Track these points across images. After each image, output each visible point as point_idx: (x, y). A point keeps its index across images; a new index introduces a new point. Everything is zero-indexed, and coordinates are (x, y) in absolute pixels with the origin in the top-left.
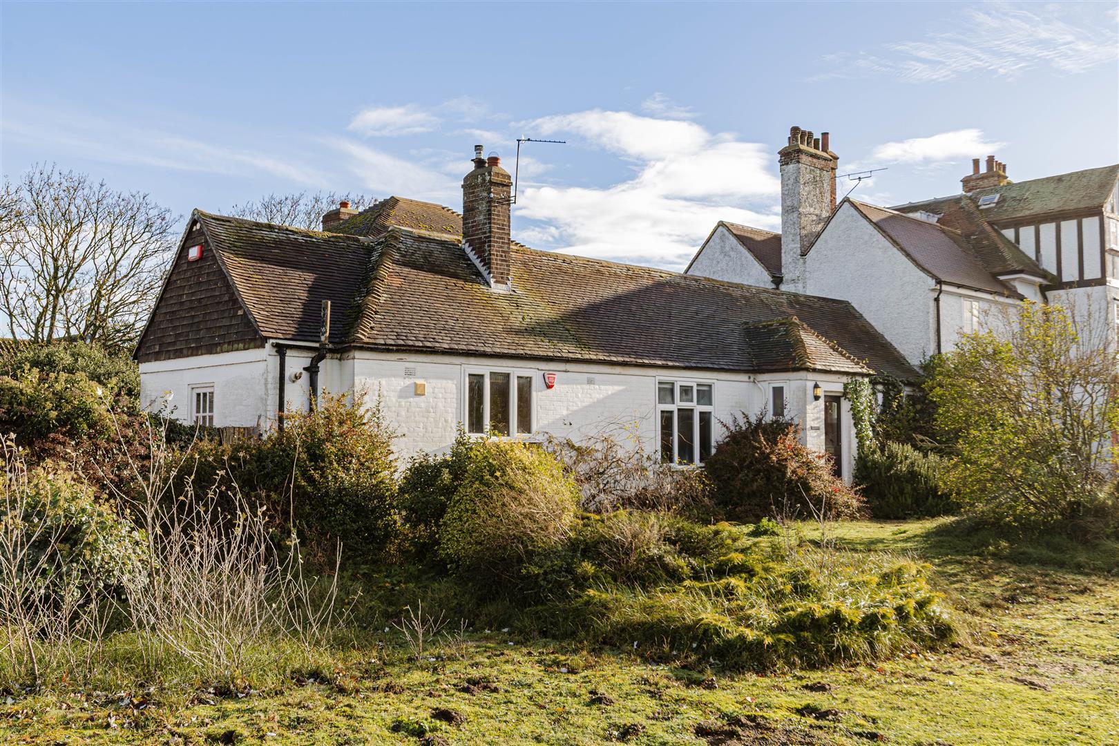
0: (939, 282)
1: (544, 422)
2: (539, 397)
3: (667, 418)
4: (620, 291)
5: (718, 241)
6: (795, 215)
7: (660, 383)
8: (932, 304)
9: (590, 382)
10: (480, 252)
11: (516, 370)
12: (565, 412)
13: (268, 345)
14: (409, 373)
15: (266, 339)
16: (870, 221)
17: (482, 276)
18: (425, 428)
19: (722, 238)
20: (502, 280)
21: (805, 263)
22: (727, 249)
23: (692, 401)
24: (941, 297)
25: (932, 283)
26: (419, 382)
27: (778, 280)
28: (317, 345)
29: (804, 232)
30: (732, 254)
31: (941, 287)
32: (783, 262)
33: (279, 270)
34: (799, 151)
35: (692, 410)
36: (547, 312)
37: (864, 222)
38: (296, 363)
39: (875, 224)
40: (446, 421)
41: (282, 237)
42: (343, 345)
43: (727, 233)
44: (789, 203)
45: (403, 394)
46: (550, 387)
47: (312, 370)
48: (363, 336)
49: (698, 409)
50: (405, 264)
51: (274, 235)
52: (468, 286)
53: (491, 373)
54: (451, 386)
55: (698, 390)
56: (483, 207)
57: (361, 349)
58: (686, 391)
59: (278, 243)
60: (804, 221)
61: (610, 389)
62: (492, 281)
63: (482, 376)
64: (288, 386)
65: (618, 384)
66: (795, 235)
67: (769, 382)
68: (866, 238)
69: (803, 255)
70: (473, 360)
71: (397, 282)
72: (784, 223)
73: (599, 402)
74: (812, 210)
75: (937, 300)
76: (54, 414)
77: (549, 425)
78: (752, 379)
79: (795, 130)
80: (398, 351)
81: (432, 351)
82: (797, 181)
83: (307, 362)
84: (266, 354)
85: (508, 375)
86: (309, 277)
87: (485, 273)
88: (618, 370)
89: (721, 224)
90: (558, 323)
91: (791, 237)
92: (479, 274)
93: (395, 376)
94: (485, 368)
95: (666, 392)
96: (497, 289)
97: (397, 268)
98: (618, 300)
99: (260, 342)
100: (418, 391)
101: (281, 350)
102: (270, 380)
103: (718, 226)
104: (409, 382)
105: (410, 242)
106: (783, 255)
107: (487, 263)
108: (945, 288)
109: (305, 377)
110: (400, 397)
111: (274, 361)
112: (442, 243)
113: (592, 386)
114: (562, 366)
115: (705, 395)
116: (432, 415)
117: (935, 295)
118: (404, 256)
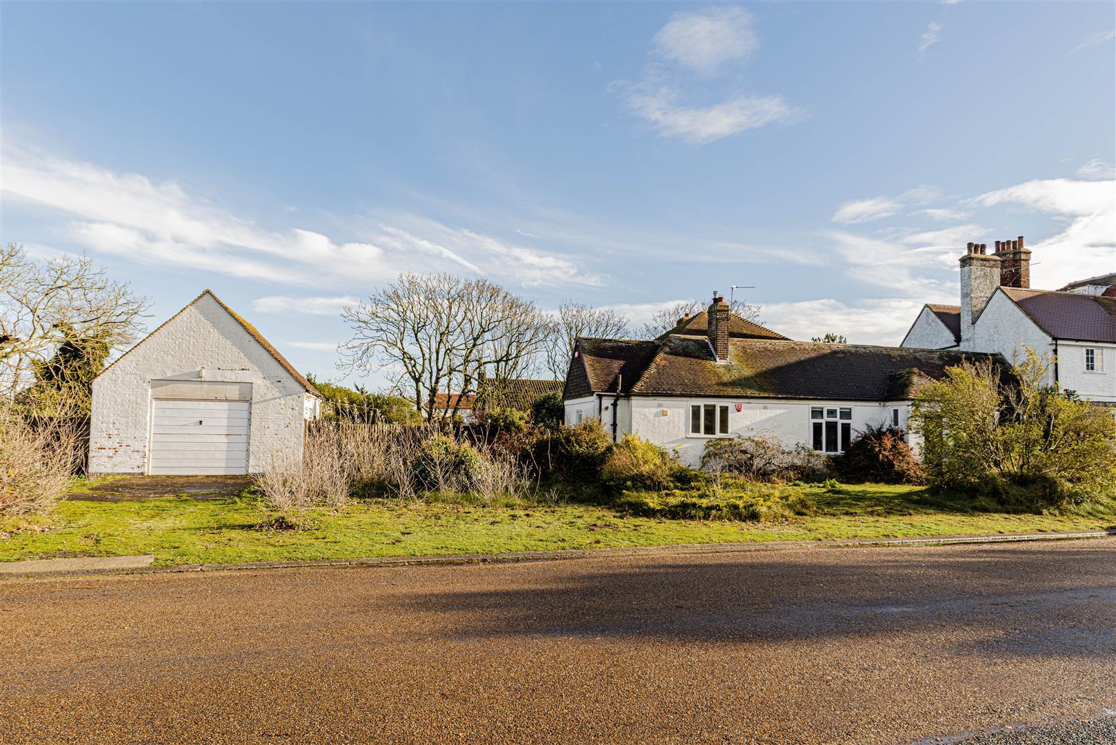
0: (1055, 339)
1: (735, 428)
2: (732, 416)
3: (817, 427)
4: (802, 358)
5: (924, 316)
6: (969, 298)
7: (812, 408)
8: (1051, 354)
9: (765, 408)
10: (713, 344)
11: (719, 403)
12: (749, 423)
13: (594, 395)
14: (660, 406)
15: (594, 392)
16: (1013, 301)
17: (714, 357)
18: (668, 431)
19: (927, 314)
20: (723, 357)
21: (974, 328)
22: (930, 321)
23: (836, 417)
24: (1059, 348)
25: (1050, 340)
26: (664, 409)
27: (958, 339)
28: (616, 394)
29: (975, 309)
30: (933, 324)
31: (1056, 342)
32: (962, 329)
33: (608, 360)
34: (971, 258)
35: (837, 422)
36: (747, 372)
37: (1009, 302)
38: (607, 402)
39: (1016, 303)
40: (679, 428)
41: (615, 344)
42: (627, 394)
43: (930, 311)
44: (965, 291)
45: (656, 415)
46: (739, 411)
47: (615, 405)
48: (636, 390)
49: (840, 422)
50: (671, 354)
51: (611, 344)
52: (703, 362)
53: (705, 406)
54: (682, 411)
55: (841, 412)
56: (714, 322)
57: (635, 395)
58: (832, 413)
59: (612, 348)
60: (974, 302)
61: (778, 412)
62: (718, 359)
63: (699, 406)
64: (603, 412)
65: (785, 409)
66: (968, 311)
67: (892, 406)
68: (1011, 311)
69: (973, 323)
70: (693, 399)
71: (663, 363)
72: (962, 304)
73: (770, 418)
74: (982, 294)
75: (1055, 351)
76: (502, 424)
77: (739, 429)
78: (882, 405)
79: (970, 245)
80: (652, 396)
81: (671, 395)
82: (969, 277)
83: (612, 402)
84: (594, 398)
85: (714, 406)
86: (622, 362)
87: (715, 355)
88: (783, 401)
89: (927, 306)
90: (752, 378)
91: (966, 313)
92: (712, 355)
93: (652, 407)
94: (701, 403)
95: (817, 413)
96: (720, 362)
97: (666, 356)
98: (800, 363)
99: (592, 394)
100: (664, 414)
101: (600, 397)
102: (596, 410)
103: (925, 307)
104: (659, 409)
105: (678, 342)
106: (961, 324)
107: (716, 350)
108: (1059, 342)
109: (611, 408)
110: (654, 416)
111: (597, 401)
112: (695, 341)
113: (766, 411)
114: (747, 401)
115: (846, 414)
116: (671, 424)
117: (1054, 347)
118: (671, 349)
